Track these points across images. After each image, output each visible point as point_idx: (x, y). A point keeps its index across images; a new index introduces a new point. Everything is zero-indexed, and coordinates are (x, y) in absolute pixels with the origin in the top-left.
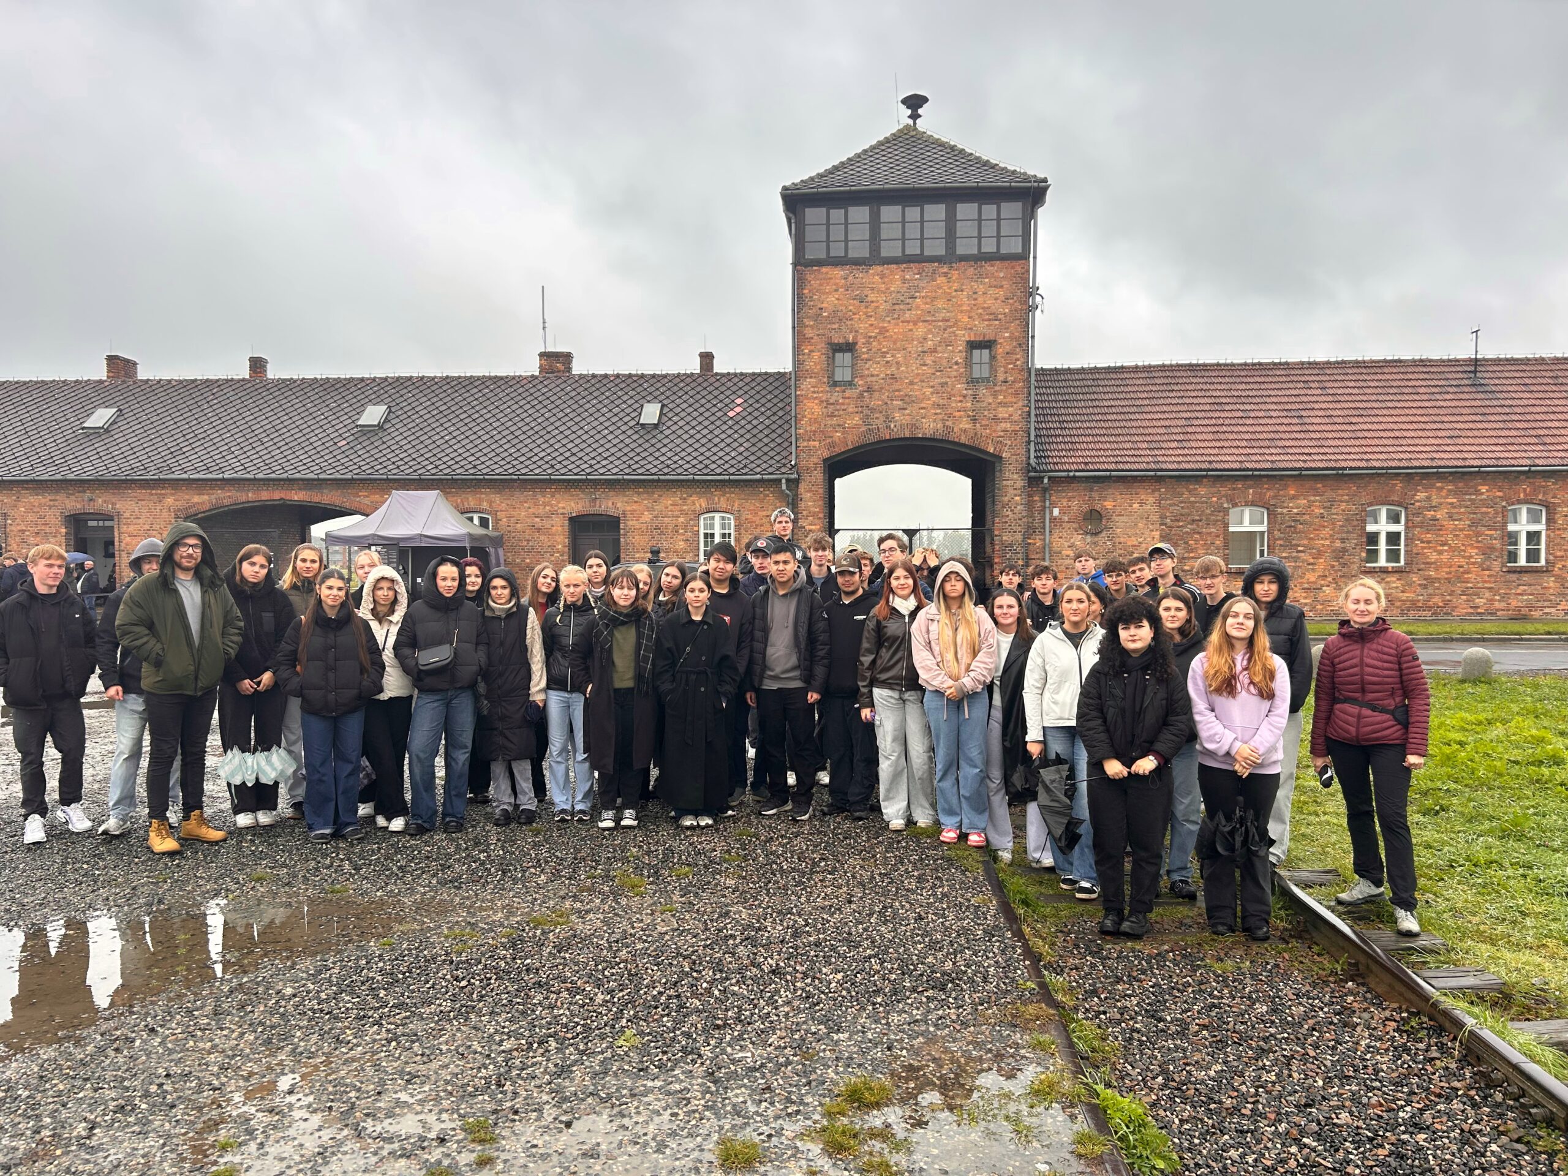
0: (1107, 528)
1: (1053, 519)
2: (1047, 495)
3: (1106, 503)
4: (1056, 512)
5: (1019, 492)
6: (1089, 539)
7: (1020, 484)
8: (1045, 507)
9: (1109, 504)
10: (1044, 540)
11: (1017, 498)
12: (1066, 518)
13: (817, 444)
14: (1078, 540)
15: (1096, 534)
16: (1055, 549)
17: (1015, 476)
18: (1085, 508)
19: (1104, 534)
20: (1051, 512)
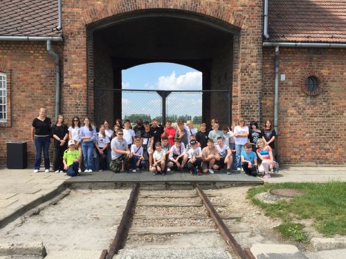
0: (324, 92)
1: (281, 84)
2: (277, 63)
3: (323, 71)
4: (283, 77)
5: (255, 59)
6: (309, 100)
7: (255, 52)
8: (275, 73)
9: (325, 72)
10: (274, 101)
11: (254, 64)
12: (291, 83)
13: (80, 11)
14: (300, 101)
15: (315, 96)
16: (283, 108)
17: (252, 45)
18: (307, 74)
19: (320, 97)
20: (280, 78)
